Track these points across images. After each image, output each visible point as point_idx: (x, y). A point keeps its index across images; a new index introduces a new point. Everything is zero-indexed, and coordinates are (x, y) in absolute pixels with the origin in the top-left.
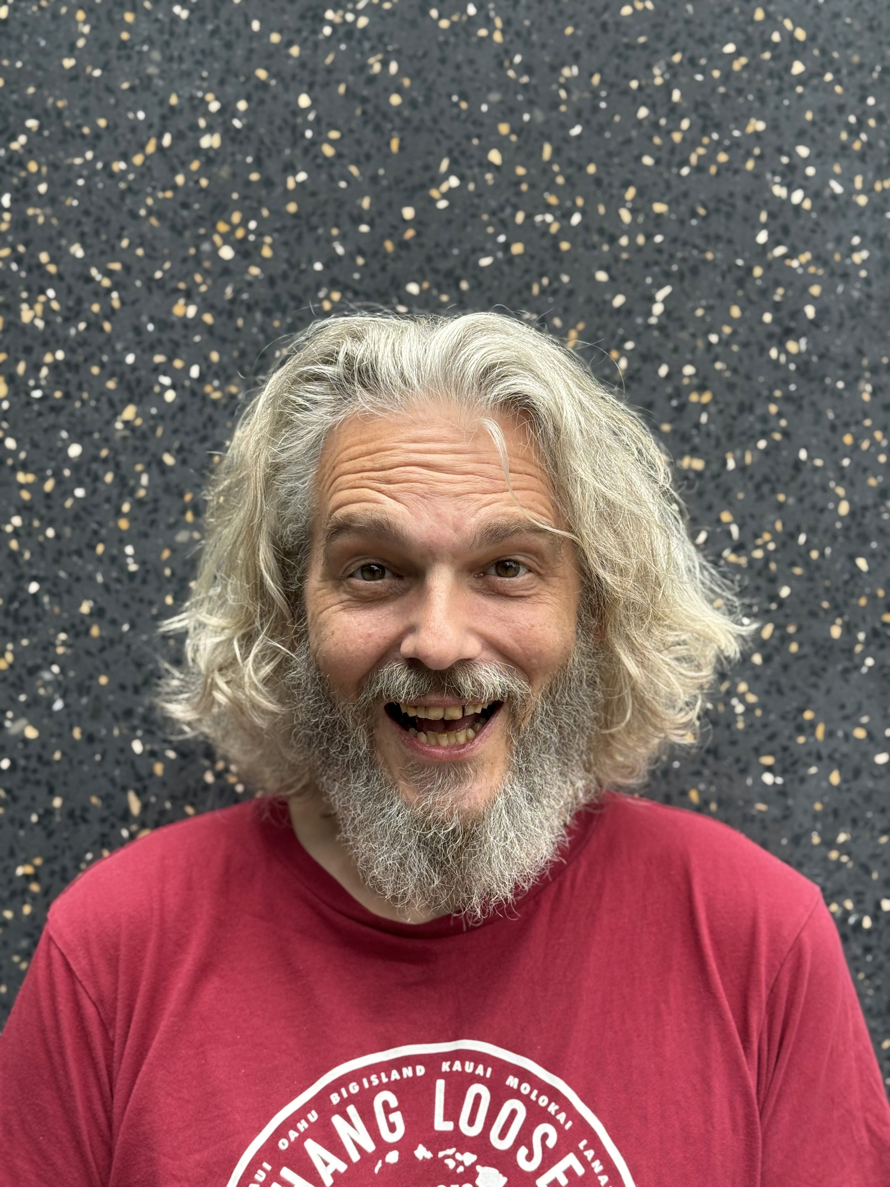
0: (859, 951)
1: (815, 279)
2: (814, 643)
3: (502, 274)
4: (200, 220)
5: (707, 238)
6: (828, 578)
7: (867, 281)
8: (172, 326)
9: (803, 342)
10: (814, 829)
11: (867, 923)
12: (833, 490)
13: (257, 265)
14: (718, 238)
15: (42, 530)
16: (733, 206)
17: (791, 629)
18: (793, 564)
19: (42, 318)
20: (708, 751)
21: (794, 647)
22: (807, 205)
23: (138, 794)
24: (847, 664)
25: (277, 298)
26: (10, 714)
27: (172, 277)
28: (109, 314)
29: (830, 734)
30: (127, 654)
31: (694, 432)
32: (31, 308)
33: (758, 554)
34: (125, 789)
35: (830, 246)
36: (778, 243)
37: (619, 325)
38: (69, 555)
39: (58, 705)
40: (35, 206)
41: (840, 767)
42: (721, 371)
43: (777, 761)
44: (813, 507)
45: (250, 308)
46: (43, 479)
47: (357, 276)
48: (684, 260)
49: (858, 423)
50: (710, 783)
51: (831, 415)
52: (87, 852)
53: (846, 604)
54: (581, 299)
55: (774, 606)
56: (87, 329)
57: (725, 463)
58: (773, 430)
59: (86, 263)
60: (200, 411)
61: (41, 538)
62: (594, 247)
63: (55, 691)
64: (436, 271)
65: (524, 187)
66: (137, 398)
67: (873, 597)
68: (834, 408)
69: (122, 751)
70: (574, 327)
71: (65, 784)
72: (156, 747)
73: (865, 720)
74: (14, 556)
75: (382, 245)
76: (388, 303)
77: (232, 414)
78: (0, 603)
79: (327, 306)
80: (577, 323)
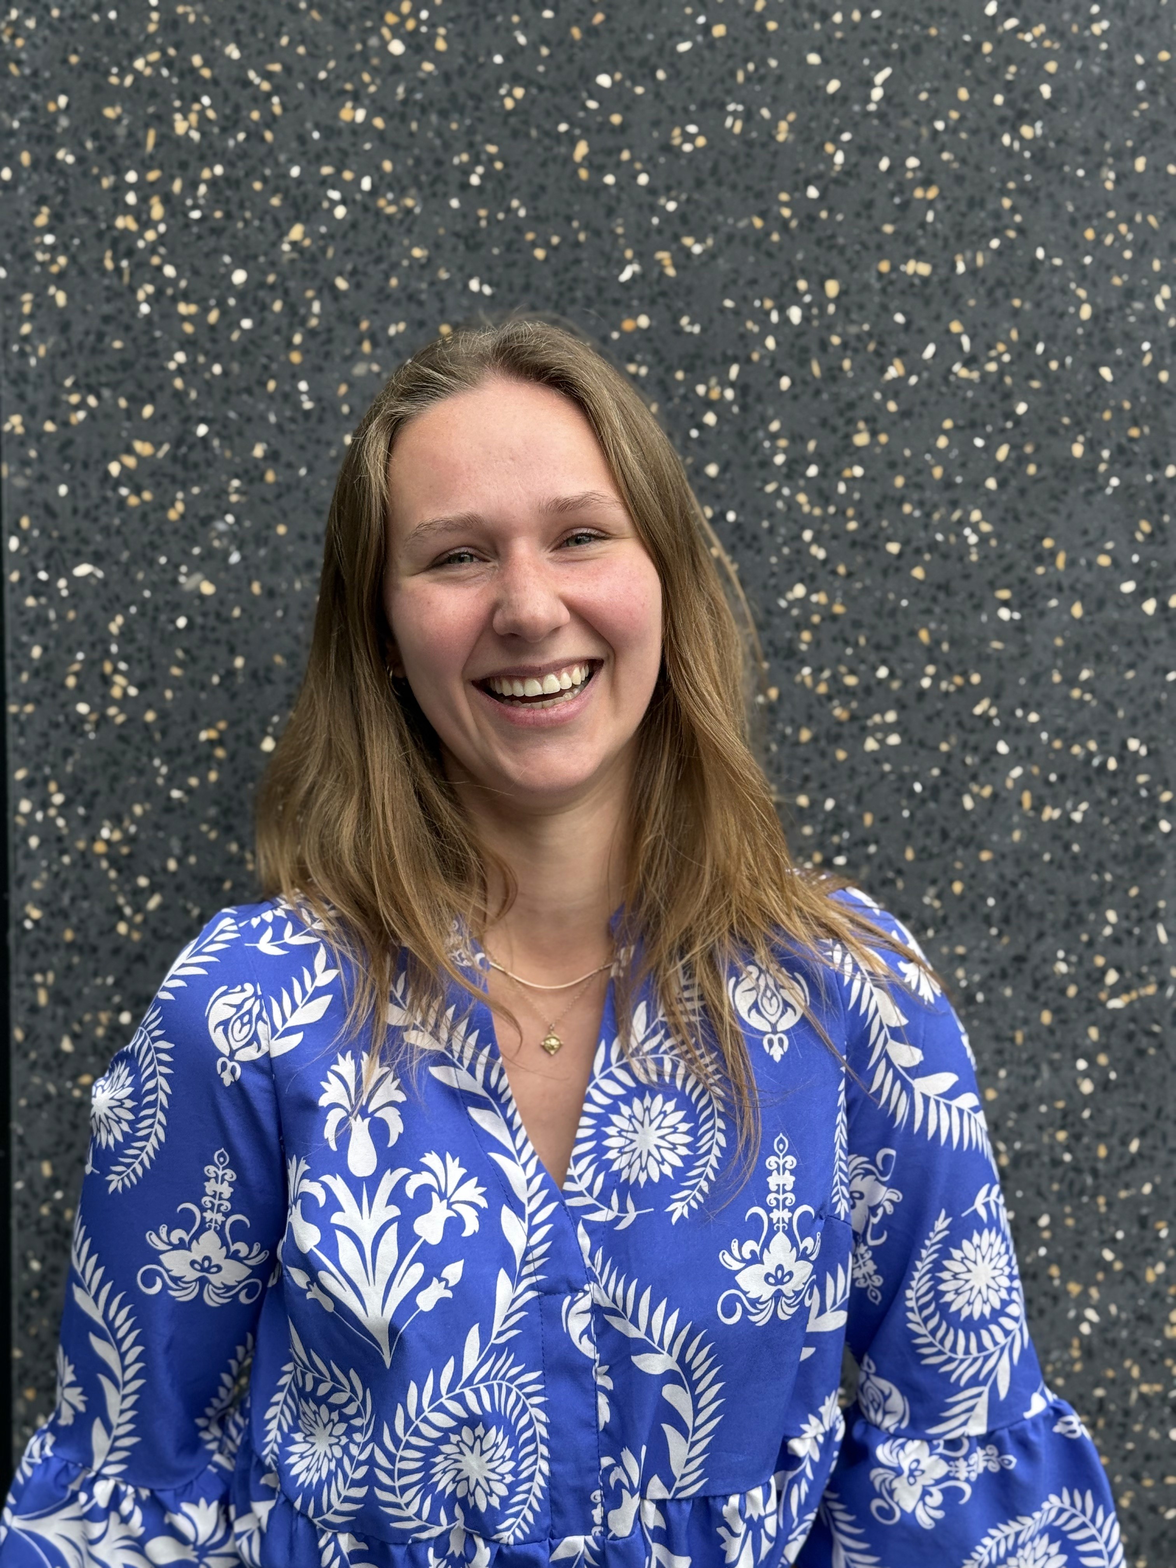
0: (1103, 794)
1: (1050, 54)
2: (1053, 464)
3: (702, 60)
4: (365, 12)
5: (930, 11)
6: (1068, 391)
7: (1109, 55)
8: (339, 133)
9: (1039, 125)
10: (1054, 666)
11: (1112, 764)
12: (1074, 292)
13: (431, 61)
14: (942, 10)
15: (208, 367)
17: (1029, 449)
18: (1031, 377)
19: (198, 129)
20: (939, 587)
21: (1032, 469)
24: (1090, 485)
25: (453, 98)
26: (184, 569)
27: (338, 77)
28: (270, 121)
29: (1071, 563)
30: (306, 501)
31: (920, 232)
32: (185, 118)
35: (1067, 16)
36: (1009, 15)
37: (833, 114)
38: (239, 393)
39: (235, 558)
40: (185, 3)
41: (1083, 599)
42: (948, 162)
43: (1014, 594)
44: (1052, 312)
45: (424, 109)
46: (206, 310)
47: (541, 69)
48: (905, 37)
49: (1101, 215)
50: (942, 622)
51: (1070, 208)
52: (273, 714)
53: (1089, 419)
54: (791, 86)
55: (1009, 425)
56: (247, 139)
57: (954, 266)
58: (1007, 227)
59: (241, 65)
60: (374, 228)
61: (207, 376)
62: (804, 26)
63: (231, 543)
64: (629, 60)
66: (304, 216)
67: (1118, 410)
68: (1073, 200)
69: (305, 605)
70: (784, 118)
71: (246, 642)
73: (1110, 545)
74: (179, 396)
75: (568, 32)
76: (575, 98)
77: (409, 231)
78: (166, 448)
79: (509, 104)
80: (787, 113)
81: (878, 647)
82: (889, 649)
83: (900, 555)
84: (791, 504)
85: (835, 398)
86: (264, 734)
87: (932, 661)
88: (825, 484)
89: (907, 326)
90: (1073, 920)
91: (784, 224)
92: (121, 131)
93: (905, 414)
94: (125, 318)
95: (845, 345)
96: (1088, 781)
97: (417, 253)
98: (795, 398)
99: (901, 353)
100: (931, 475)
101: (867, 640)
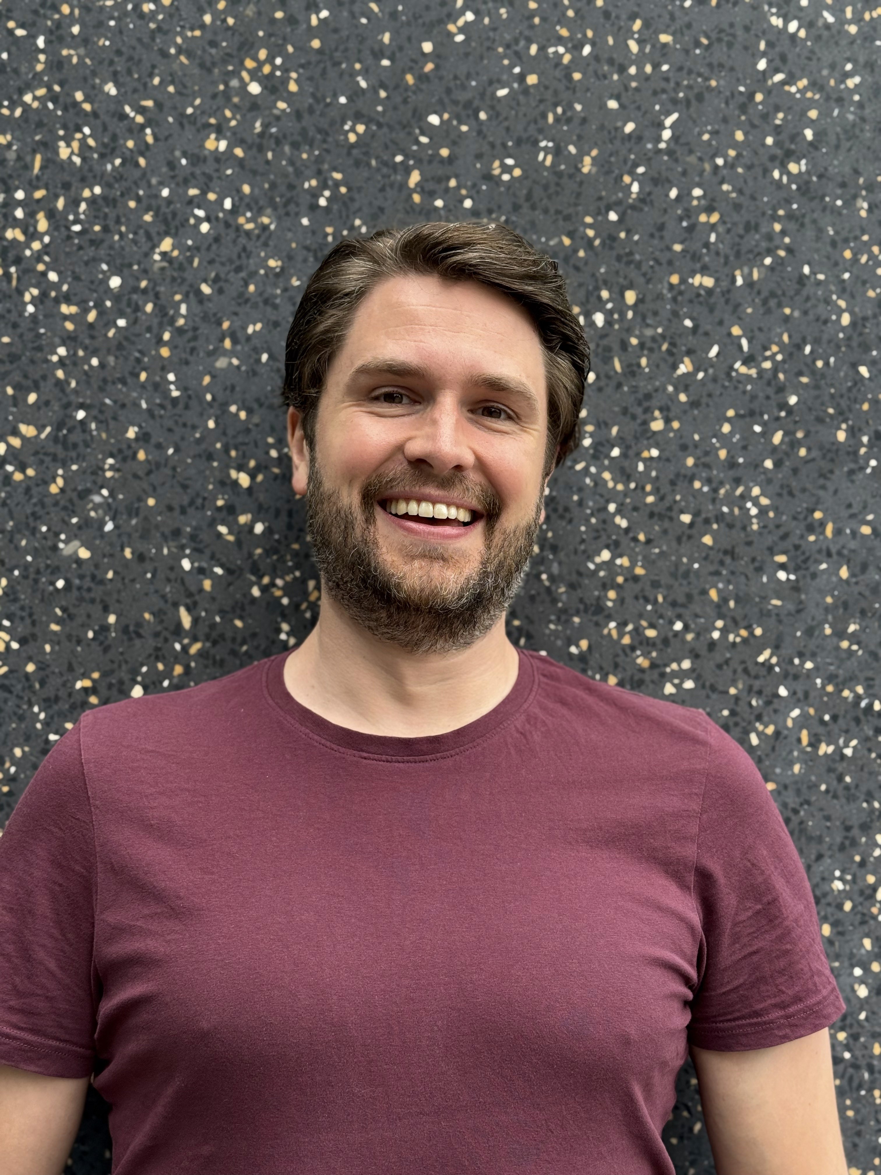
0: (870, 732)
1: (812, 104)
2: (821, 448)
3: (518, 104)
4: (227, 58)
5: (710, 65)
6: (832, 385)
7: (860, 105)
8: (205, 160)
9: (803, 162)
10: (826, 621)
11: (877, 706)
12: (835, 303)
13: (284, 101)
14: (721, 66)
15: (87, 360)
16: (734, 36)
17: (800, 435)
18: (801, 374)
19: (78, 155)
20: (726, 552)
21: (803, 452)
22: (802, 34)
23: (189, 610)
24: (852, 466)
25: (304, 132)
26: (63, 537)
27: (203, 113)
28: (144, 149)
29: (838, 532)
30: (174, 477)
31: (704, 251)
32: (68, 145)
34: (176, 605)
35: (825, 72)
36: (777, 71)
37: (630, 151)
38: (114, 383)
39: (109, 527)
40: (69, 47)
41: (848, 563)
42: (728, 192)
43: (790, 559)
44: (818, 319)
45: (278, 142)
46: (86, 311)
47: (380, 109)
48: (690, 87)
49: (856, 238)
50: (729, 582)
51: (831, 232)
52: (142, 665)
53: (850, 410)
54: (594, 127)
55: (783, 414)
56: (123, 164)
57: (734, 280)
58: (778, 248)
59: (119, 101)
60: (234, 242)
61: (86, 367)
62: (605, 77)
63: (106, 514)
64: (455, 103)
65: (537, 20)
66: (173, 231)
67: (875, 402)
68: (833, 225)
69: (172, 569)
70: (588, 154)
71: (118, 601)
72: (204, 565)
73: (870, 517)
74: (61, 385)
75: (403, 79)
76: (409, 134)
77: (266, 245)
78: (48, 429)
79: (352, 138)
80: (591, 150)
81: (674, 604)
82: (683, 606)
83: (691, 525)
84: (598, 481)
85: (634, 390)
86: (135, 682)
87: (721, 616)
88: (626, 464)
89: (695, 329)
90: (847, 843)
91: (589, 243)
92: (11, 155)
93: (694, 404)
94: (13, 317)
95: (642, 345)
96: (857, 721)
97: (272, 263)
98: (600, 390)
99: (689, 353)
100: (717, 456)
101: (664, 598)
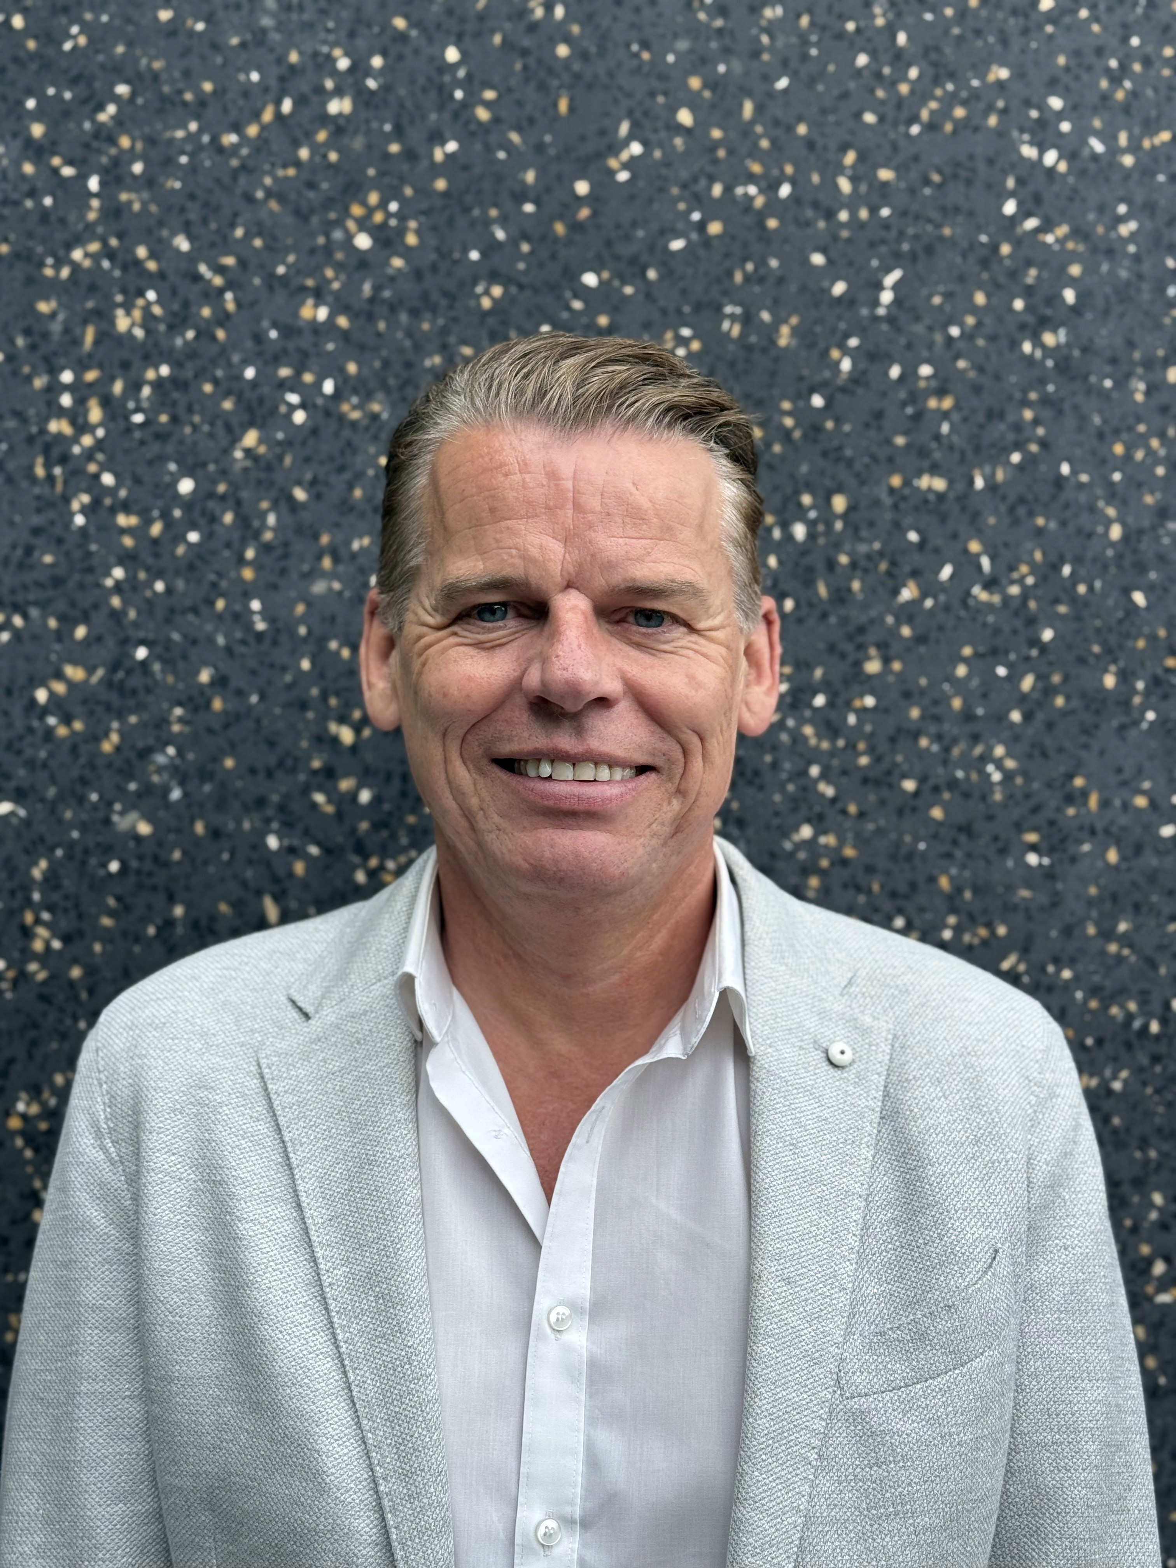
0: (1145, 1061)
1: (1074, 257)
2: (1083, 695)
3: (698, 259)
4: (329, 203)
5: (943, 209)
6: (1098, 616)
7: (1137, 258)
8: (299, 332)
9: (1062, 332)
10: (1089, 918)
11: (1155, 1027)
12: (1102, 511)
13: (400, 256)
14: (957, 210)
15: (150, 584)
16: (973, 170)
17: (1056, 679)
18: (1057, 601)
19: (142, 326)
20: (960, 829)
21: (1060, 701)
22: (1063, 167)
23: (276, 899)
24: (1124, 719)
25: (425, 296)
26: (118, 807)
27: (298, 272)
28: (223, 319)
29: (1105, 804)
30: (257, 731)
31: (934, 445)
32: (128, 313)
33: (1014, 590)
34: (259, 893)
35: (1091, 216)
36: (1029, 215)
37: (840, 318)
38: (184, 612)
39: (176, 794)
40: (129, 190)
41: (1118, 844)
42: (964, 371)
43: (1043, 837)
44: (1079, 531)
45: (393, 308)
46: (148, 522)
47: (521, 266)
48: (916, 237)
49: (1130, 429)
50: (963, 867)
51: (1097, 420)
53: (1121, 647)
54: (793, 288)
55: (1034, 653)
56: (197, 337)
57: (971, 482)
58: (1029, 440)
59: (191, 258)
60: (337, 434)
61: (148, 594)
63: (171, 778)
64: (617, 258)
65: (721, 153)
66: (259, 421)
67: (1153, 638)
68: (1101, 412)
69: (254, 847)
70: (786, 321)
71: (187, 889)
72: (296, 842)
73: (1146, 785)
74: (116, 616)
75: (550, 228)
76: (559, 297)
77: (376, 438)
78: (100, 673)
79: (486, 303)
80: (789, 316)
81: (893, 895)
82: (906, 897)
83: (916, 794)
84: (797, 738)
85: (844, 621)
87: (954, 910)
88: (833, 715)
89: (922, 545)
91: (786, 435)
92: (56, 327)
93: (920, 639)
94: (58, 530)
95: (854, 565)
96: (1129, 1045)
98: (800, 621)
99: (915, 574)
100: (949, 706)
101: (882, 887)
